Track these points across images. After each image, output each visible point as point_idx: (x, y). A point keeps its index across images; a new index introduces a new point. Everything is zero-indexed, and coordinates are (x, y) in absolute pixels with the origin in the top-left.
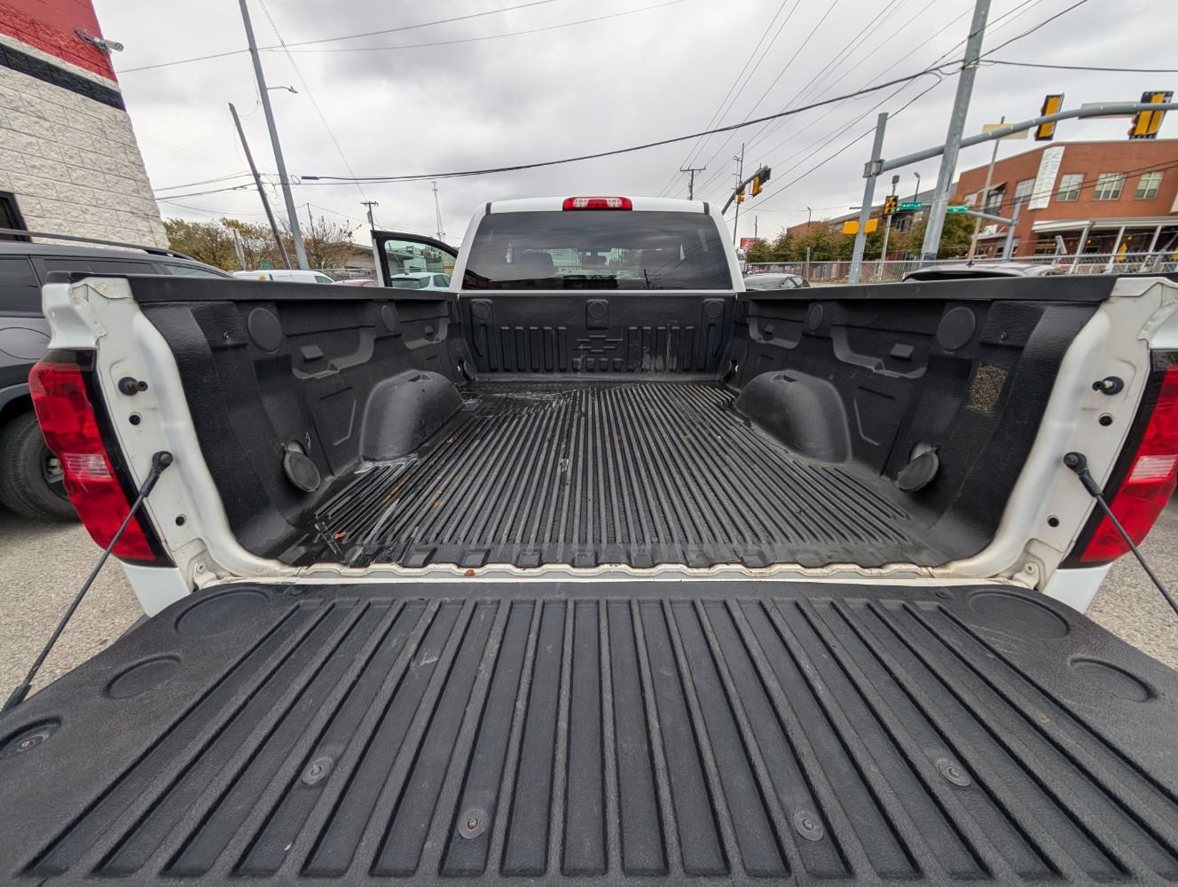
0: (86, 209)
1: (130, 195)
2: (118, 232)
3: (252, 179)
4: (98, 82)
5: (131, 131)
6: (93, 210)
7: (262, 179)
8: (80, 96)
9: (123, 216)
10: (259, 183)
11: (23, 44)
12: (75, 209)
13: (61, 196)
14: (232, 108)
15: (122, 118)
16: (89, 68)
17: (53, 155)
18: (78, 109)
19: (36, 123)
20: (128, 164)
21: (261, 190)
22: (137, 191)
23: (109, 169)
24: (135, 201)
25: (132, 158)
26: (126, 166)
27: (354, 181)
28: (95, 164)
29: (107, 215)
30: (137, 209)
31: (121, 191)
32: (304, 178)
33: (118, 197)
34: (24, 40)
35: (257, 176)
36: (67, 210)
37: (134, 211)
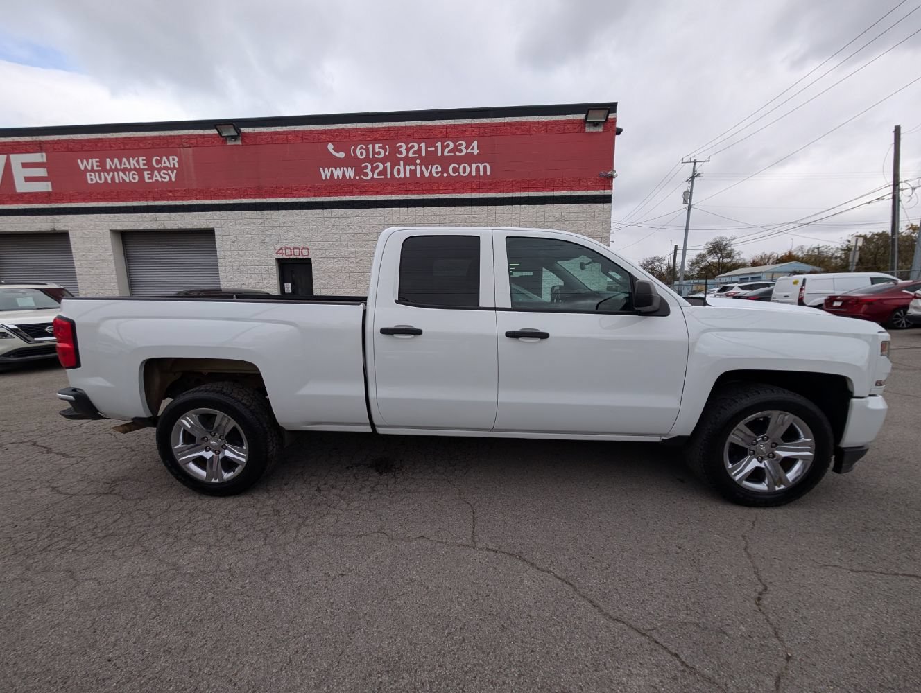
4: (603, 194)
15: (607, 207)
16: (600, 189)
34: (573, 190)
35: (896, 185)
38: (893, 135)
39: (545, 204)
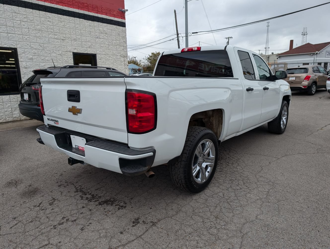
0: (110, 56)
1: (121, 51)
2: (116, 62)
3: (176, 36)
4: (121, 21)
5: (126, 33)
6: (111, 56)
7: (179, 35)
8: (116, 26)
9: (118, 57)
10: (178, 37)
11: (107, 16)
12: (108, 56)
13: (106, 53)
14: (175, 11)
15: (124, 29)
16: (120, 18)
17: (107, 43)
18: (115, 30)
19: (105, 35)
20: (123, 42)
21: (178, 40)
22: (123, 50)
23: (118, 44)
24: (122, 53)
25: (124, 40)
26: (122, 43)
27: (211, 32)
28: (115, 43)
29: (114, 57)
30: (122, 55)
31: (119, 50)
32: (193, 33)
33: (118, 52)
34: (108, 15)
35: (178, 34)
36: (106, 57)
37: (121, 55)
38: (174, 13)
39: (94, 21)
